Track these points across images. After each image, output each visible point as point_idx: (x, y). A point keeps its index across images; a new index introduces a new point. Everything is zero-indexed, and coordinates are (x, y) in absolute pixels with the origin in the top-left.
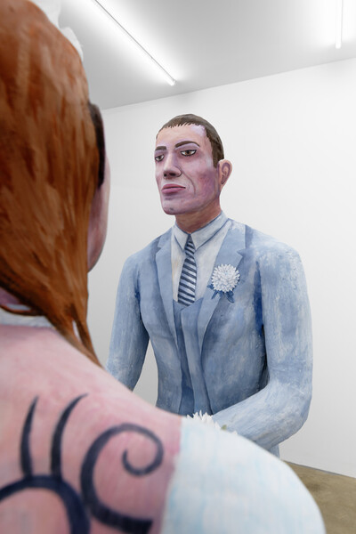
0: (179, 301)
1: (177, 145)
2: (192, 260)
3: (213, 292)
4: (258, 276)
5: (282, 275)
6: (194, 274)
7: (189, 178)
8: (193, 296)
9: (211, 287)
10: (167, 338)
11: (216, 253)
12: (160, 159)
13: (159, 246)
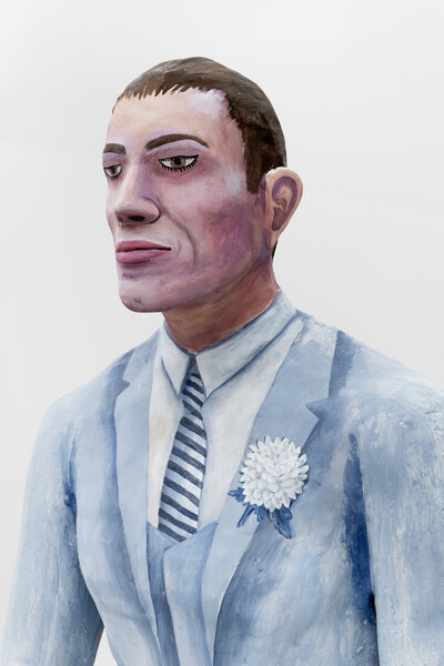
0: (162, 527)
1: (152, 145)
2: (196, 421)
3: (241, 509)
4: (355, 472)
5: (413, 473)
6: (201, 459)
7: (179, 225)
8: (194, 517)
9: (238, 494)
10: (135, 619)
11: (255, 407)
12: (114, 173)
13: (126, 378)
